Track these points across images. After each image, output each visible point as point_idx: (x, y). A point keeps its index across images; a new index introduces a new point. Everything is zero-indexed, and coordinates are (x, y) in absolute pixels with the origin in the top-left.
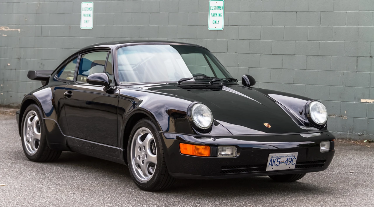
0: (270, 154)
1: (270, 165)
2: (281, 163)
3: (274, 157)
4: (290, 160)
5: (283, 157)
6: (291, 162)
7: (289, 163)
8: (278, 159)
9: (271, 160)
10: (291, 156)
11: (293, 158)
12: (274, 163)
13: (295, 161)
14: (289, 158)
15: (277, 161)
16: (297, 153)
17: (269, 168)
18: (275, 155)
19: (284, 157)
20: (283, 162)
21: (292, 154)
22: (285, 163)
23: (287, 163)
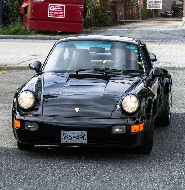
0: (62, 131)
1: (64, 139)
2: (73, 138)
3: (66, 133)
4: (81, 137)
5: (73, 134)
6: (82, 138)
7: (80, 139)
8: (69, 135)
9: (64, 135)
10: (80, 134)
11: (83, 135)
12: (67, 137)
13: (86, 138)
14: (79, 135)
15: (69, 137)
16: (86, 132)
17: (63, 141)
18: (66, 132)
19: (75, 134)
20: (75, 138)
21: (82, 133)
22: (77, 138)
23: (79, 138)
